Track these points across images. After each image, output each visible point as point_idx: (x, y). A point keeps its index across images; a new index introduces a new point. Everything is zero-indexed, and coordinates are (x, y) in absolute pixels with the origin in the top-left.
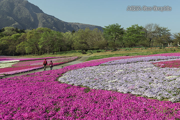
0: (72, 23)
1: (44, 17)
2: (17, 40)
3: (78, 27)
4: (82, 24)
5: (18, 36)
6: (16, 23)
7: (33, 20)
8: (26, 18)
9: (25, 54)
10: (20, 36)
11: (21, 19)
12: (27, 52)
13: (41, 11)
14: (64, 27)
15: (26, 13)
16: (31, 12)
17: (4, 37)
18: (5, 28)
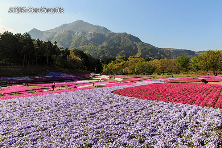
0: (165, 49)
1: (142, 45)
2: (124, 66)
3: (169, 51)
4: (173, 49)
5: (124, 63)
6: (123, 51)
7: (134, 48)
8: (130, 47)
10: (125, 63)
11: (126, 48)
13: (140, 41)
14: (157, 52)
15: (129, 43)
16: (133, 43)
17: (117, 64)
18: (117, 57)
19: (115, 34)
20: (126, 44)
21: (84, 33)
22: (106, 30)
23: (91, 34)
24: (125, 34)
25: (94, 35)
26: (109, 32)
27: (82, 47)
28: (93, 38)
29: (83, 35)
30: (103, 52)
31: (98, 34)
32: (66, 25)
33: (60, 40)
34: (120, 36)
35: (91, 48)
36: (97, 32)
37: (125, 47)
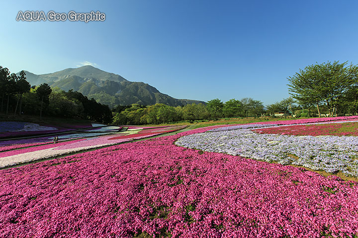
1: (160, 96)
2: (142, 114)
5: (142, 110)
6: (140, 101)
7: (152, 98)
8: (147, 97)
9: (147, 124)
12: (148, 122)
13: (158, 91)
14: (175, 103)
15: (147, 93)
16: (150, 92)
17: (132, 112)
18: (132, 105)
19: (131, 83)
20: (143, 94)
21: (94, 80)
22: (121, 78)
23: (103, 82)
24: (142, 84)
25: (108, 83)
26: (125, 81)
27: (92, 95)
28: (106, 86)
29: (93, 82)
30: (117, 102)
31: (111, 82)
32: (71, 69)
33: (63, 86)
34: (137, 86)
35: (103, 97)
36: (110, 80)
37: (142, 97)
